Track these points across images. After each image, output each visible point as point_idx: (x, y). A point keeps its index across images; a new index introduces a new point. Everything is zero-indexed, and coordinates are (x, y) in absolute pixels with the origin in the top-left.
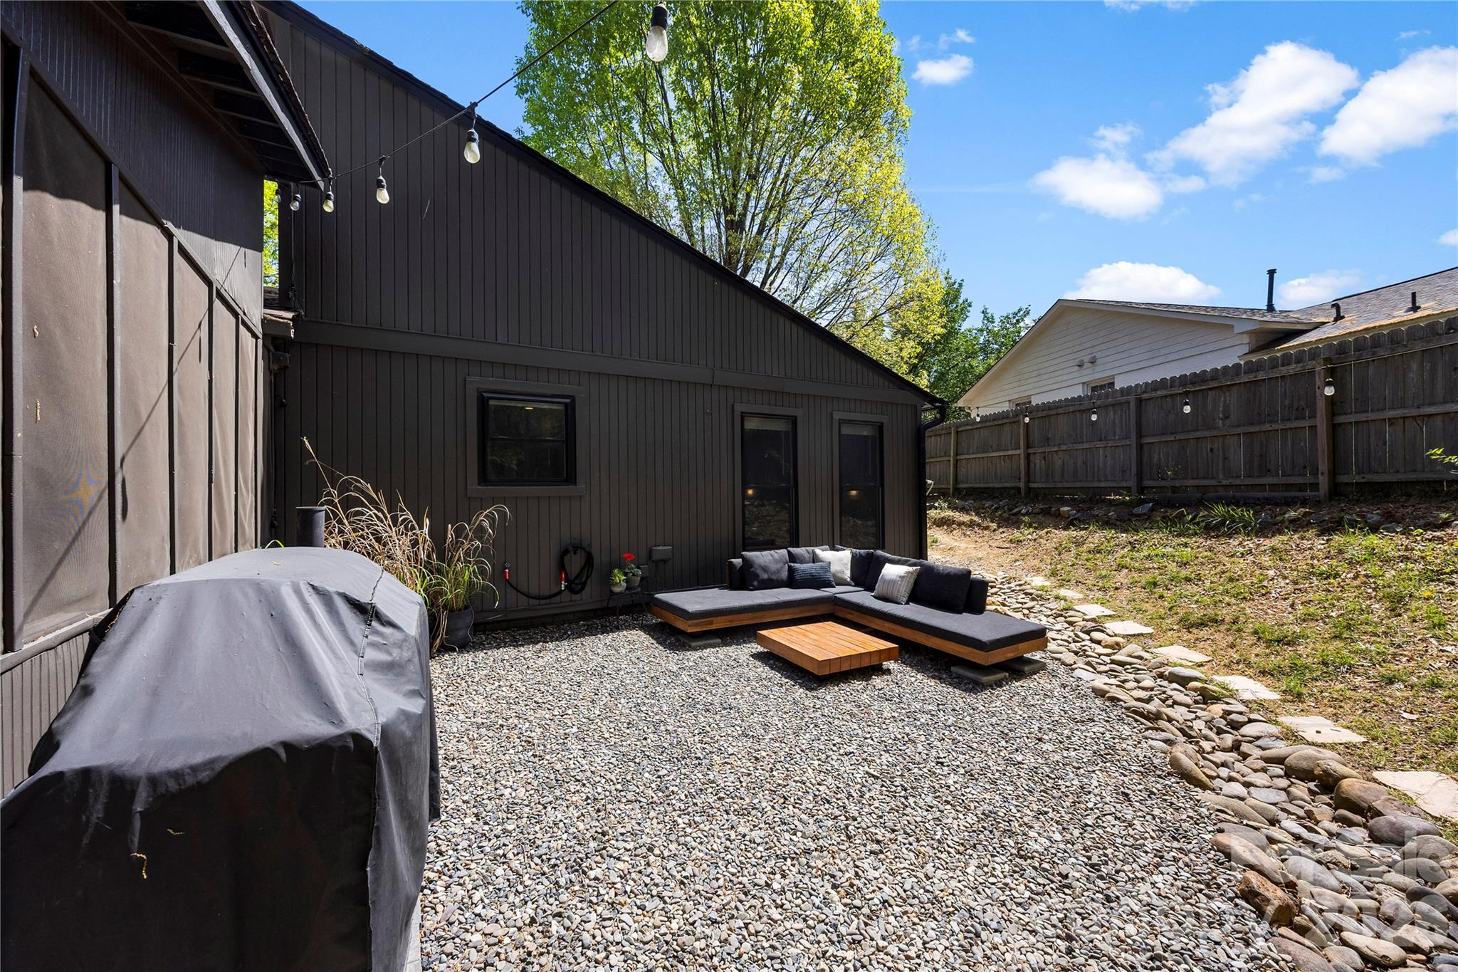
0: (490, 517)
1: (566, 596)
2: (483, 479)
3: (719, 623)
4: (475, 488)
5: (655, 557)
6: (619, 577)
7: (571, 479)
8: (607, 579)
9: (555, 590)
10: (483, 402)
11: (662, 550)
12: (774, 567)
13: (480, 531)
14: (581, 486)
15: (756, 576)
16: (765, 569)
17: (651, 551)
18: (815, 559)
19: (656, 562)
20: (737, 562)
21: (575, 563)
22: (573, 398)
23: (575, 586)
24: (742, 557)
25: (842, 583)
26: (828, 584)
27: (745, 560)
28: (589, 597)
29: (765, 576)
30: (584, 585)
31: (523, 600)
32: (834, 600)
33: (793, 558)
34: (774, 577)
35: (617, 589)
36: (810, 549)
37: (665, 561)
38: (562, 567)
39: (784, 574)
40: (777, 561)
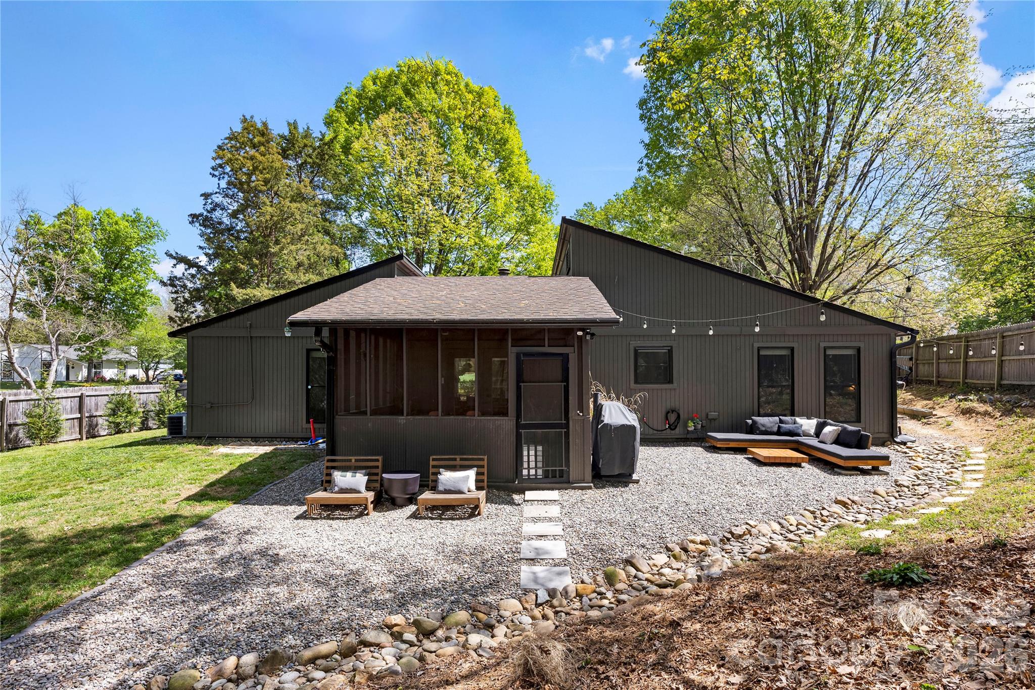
0: (640, 396)
1: (668, 431)
2: (636, 382)
3: (732, 445)
4: (633, 385)
5: (709, 417)
6: (691, 424)
7: (670, 381)
8: (686, 426)
9: (664, 428)
10: (636, 351)
11: (713, 414)
12: (769, 425)
13: (636, 402)
14: (675, 385)
15: (758, 428)
16: (763, 426)
17: (707, 414)
18: (795, 423)
19: (711, 420)
20: (750, 421)
21: (672, 417)
22: (672, 347)
23: (672, 427)
24: (752, 419)
25: (808, 435)
26: (799, 435)
27: (753, 421)
28: (678, 432)
29: (764, 429)
30: (676, 427)
31: (651, 431)
32: (798, 442)
33: (781, 421)
34: (769, 430)
35: (690, 429)
36: (793, 418)
37: (714, 420)
38: (667, 419)
39: (775, 429)
40: (771, 422)
